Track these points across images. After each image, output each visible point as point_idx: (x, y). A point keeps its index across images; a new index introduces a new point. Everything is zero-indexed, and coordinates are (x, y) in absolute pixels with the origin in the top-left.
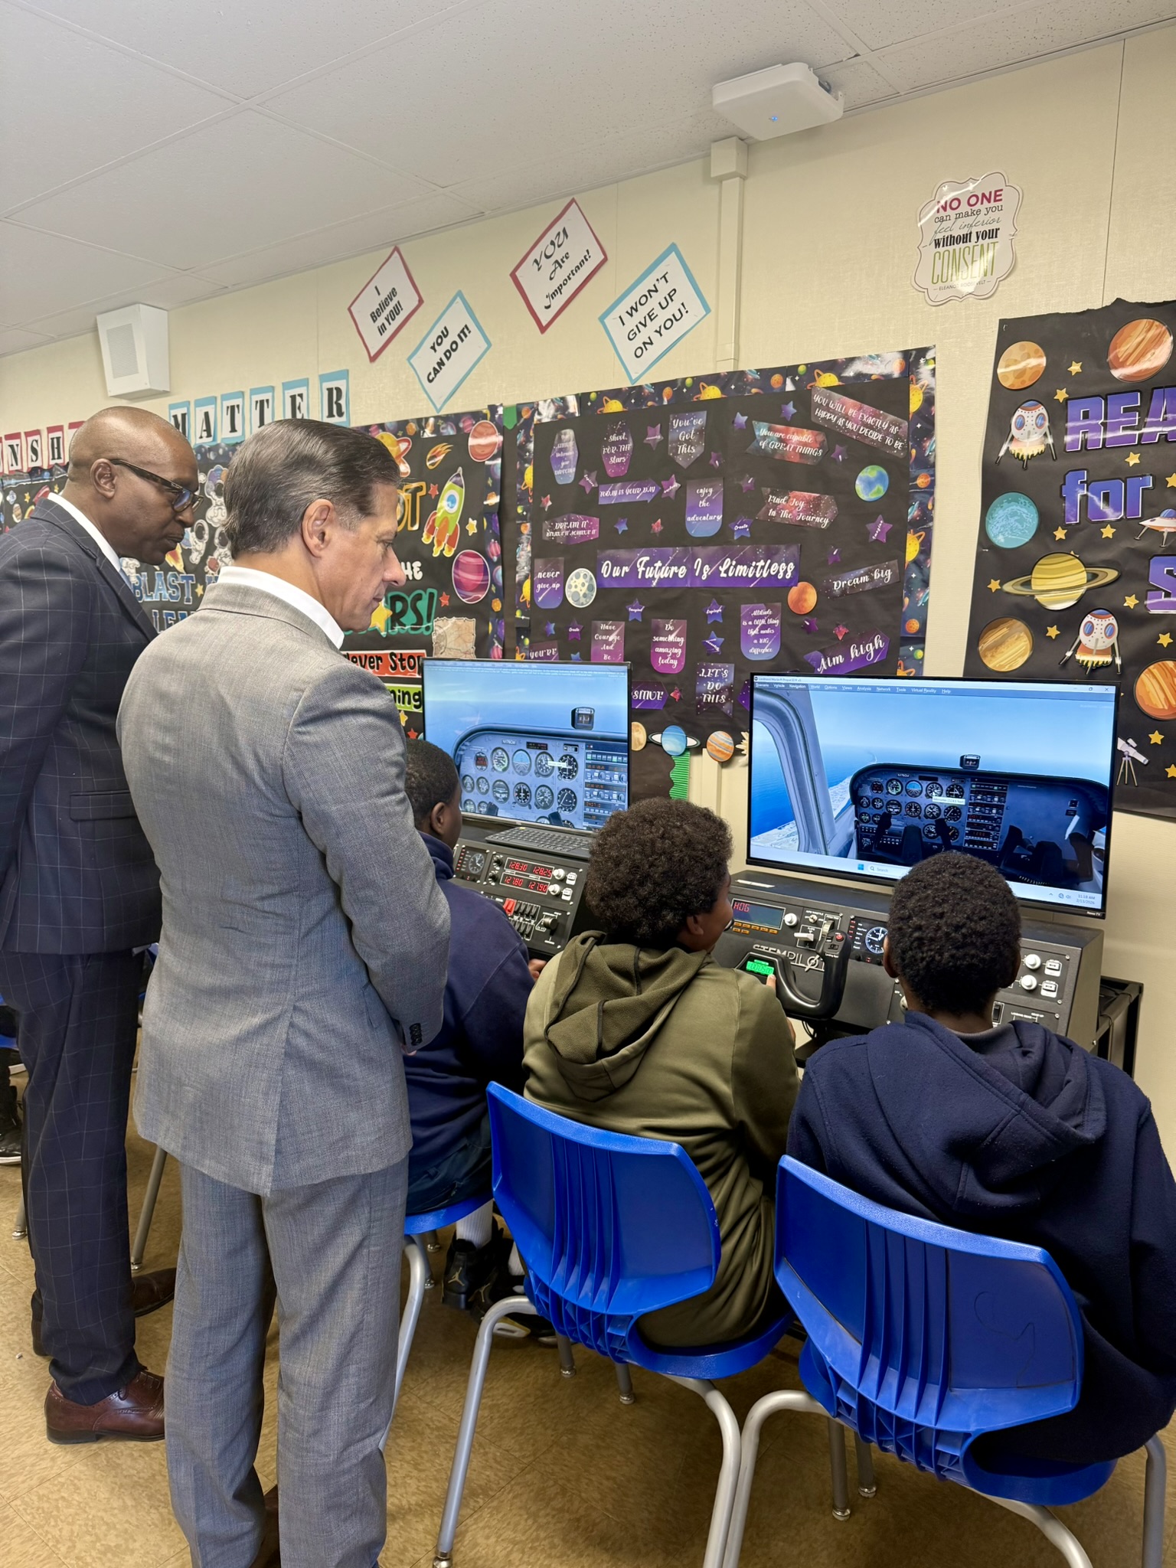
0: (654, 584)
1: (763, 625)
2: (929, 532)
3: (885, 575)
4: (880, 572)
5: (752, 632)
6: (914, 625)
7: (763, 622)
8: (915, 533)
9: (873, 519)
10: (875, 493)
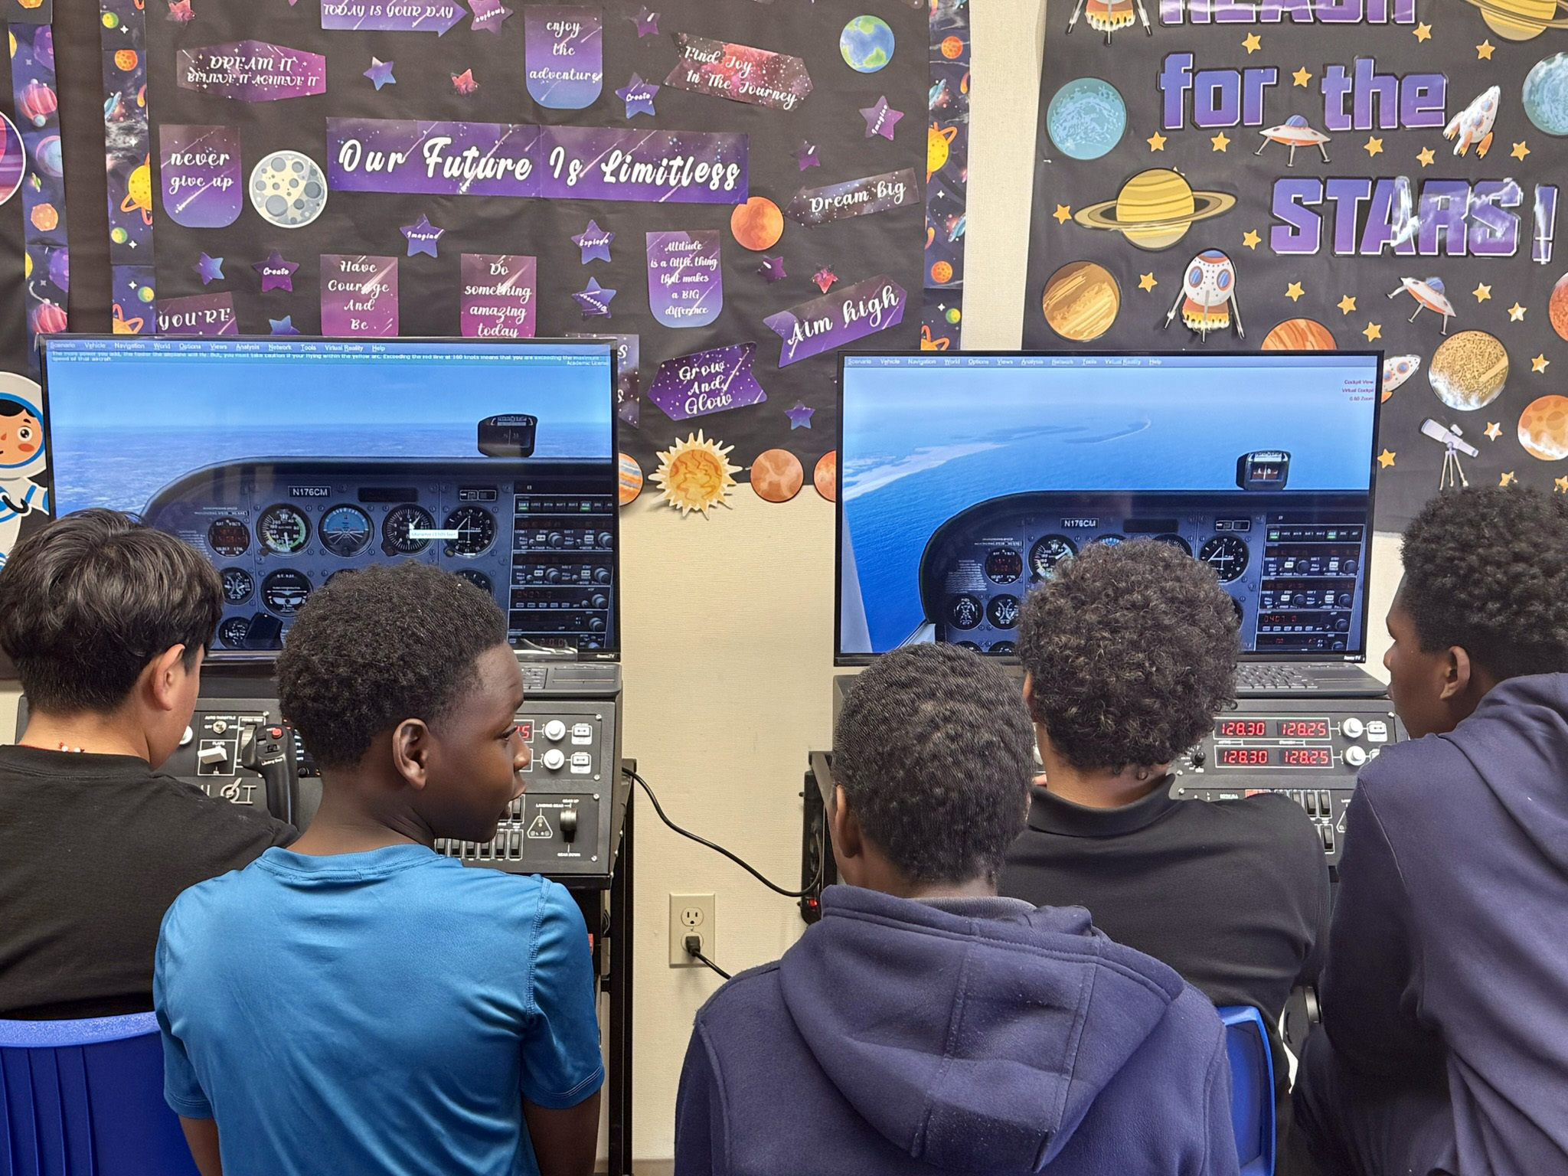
0: (464, 188)
1: (687, 268)
2: (963, 129)
3: (892, 190)
4: (886, 187)
5: (669, 280)
6: (943, 271)
7: (687, 262)
8: (941, 128)
9: (871, 101)
10: (872, 60)
